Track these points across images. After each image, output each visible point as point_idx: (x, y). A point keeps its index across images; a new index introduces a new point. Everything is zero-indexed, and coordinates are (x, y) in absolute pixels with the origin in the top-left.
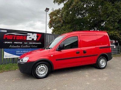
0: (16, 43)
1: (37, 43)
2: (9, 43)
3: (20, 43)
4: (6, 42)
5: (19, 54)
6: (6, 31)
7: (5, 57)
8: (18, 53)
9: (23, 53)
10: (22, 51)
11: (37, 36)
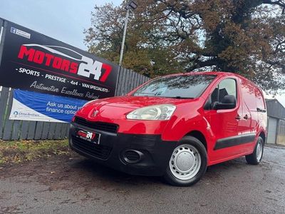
0: (50, 77)
1: (100, 89)
2: (31, 72)
3: (60, 79)
4: (22, 70)
5: (54, 111)
6: (28, 35)
7: (12, 117)
8: (51, 107)
9: (65, 109)
10: (61, 106)
11: (103, 71)
